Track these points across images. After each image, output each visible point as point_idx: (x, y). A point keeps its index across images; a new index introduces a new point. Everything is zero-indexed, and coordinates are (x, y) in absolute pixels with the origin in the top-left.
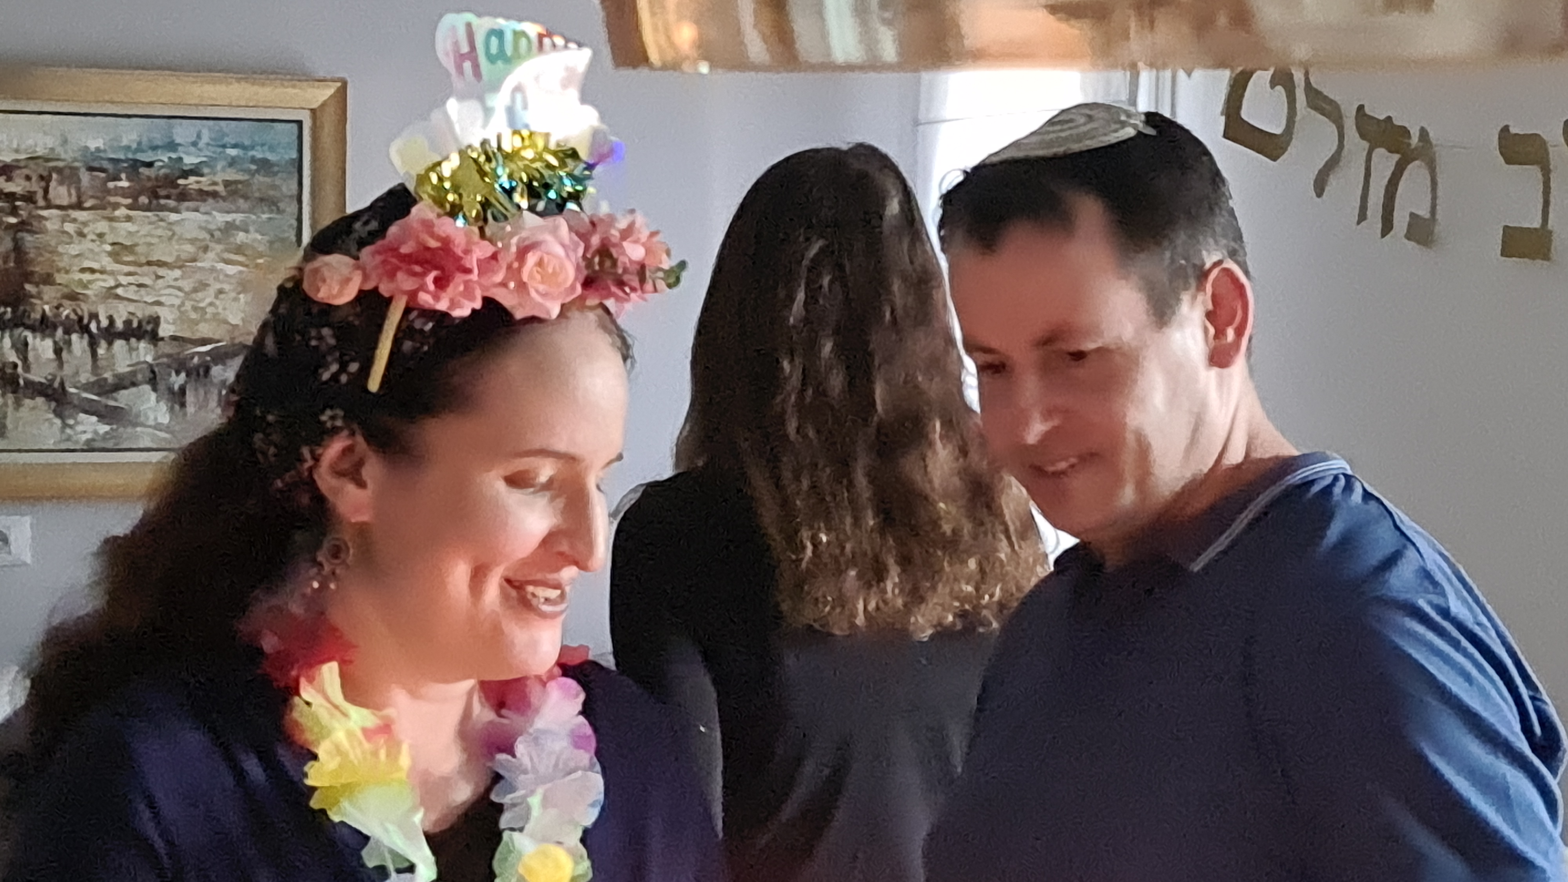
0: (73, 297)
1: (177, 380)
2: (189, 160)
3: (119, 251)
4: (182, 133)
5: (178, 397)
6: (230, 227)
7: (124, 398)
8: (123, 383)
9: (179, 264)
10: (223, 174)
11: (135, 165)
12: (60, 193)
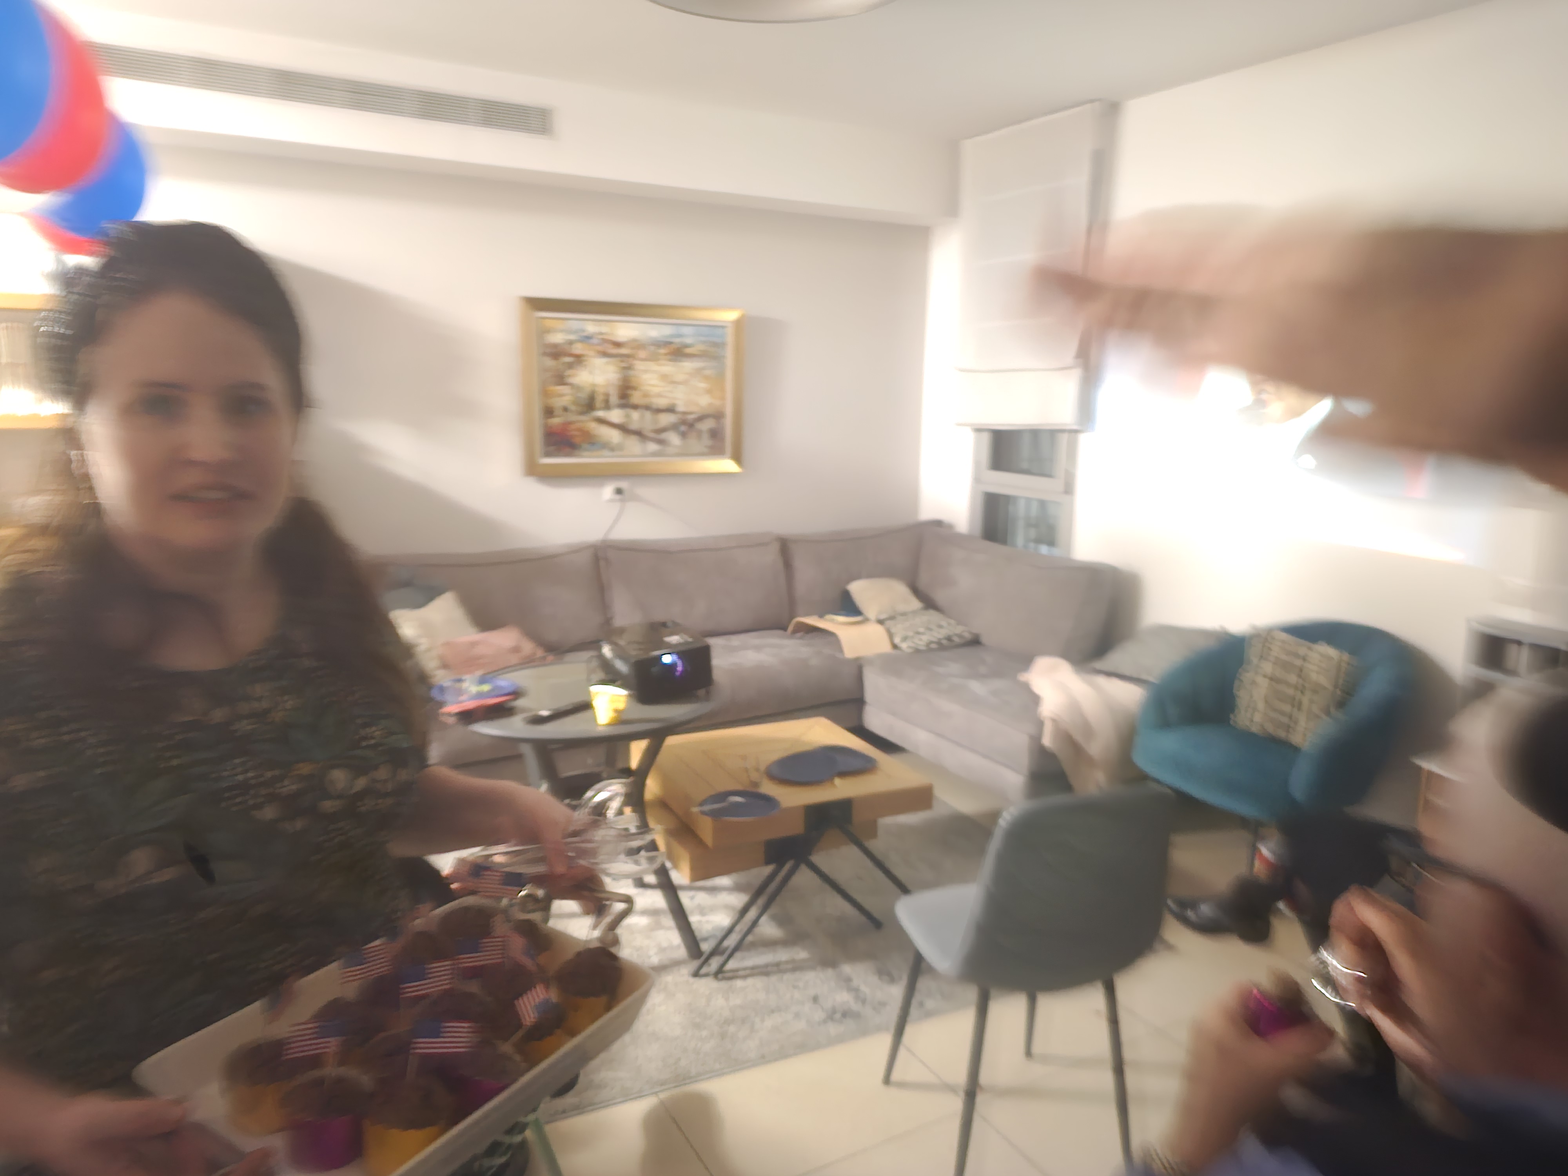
0: (646, 395)
1: (683, 428)
2: (688, 341)
3: (664, 377)
4: (686, 330)
5: (684, 435)
6: (703, 369)
7: (664, 436)
8: (664, 430)
9: (684, 383)
10: (702, 347)
11: (667, 344)
12: (642, 354)
